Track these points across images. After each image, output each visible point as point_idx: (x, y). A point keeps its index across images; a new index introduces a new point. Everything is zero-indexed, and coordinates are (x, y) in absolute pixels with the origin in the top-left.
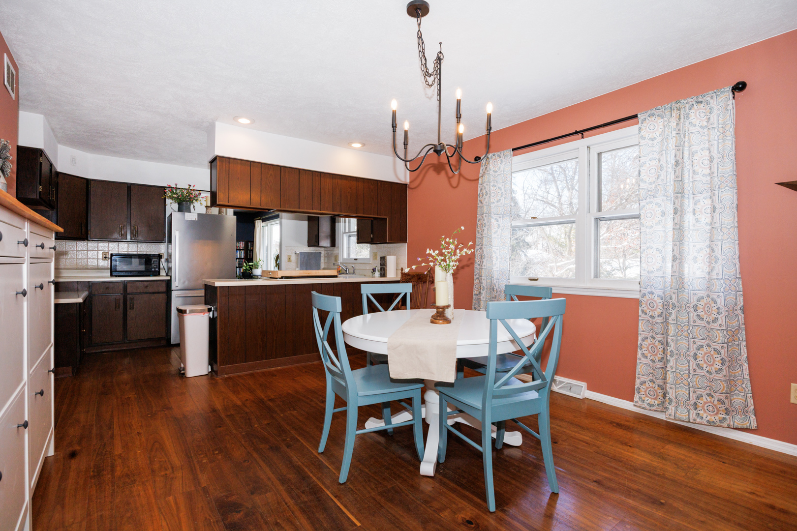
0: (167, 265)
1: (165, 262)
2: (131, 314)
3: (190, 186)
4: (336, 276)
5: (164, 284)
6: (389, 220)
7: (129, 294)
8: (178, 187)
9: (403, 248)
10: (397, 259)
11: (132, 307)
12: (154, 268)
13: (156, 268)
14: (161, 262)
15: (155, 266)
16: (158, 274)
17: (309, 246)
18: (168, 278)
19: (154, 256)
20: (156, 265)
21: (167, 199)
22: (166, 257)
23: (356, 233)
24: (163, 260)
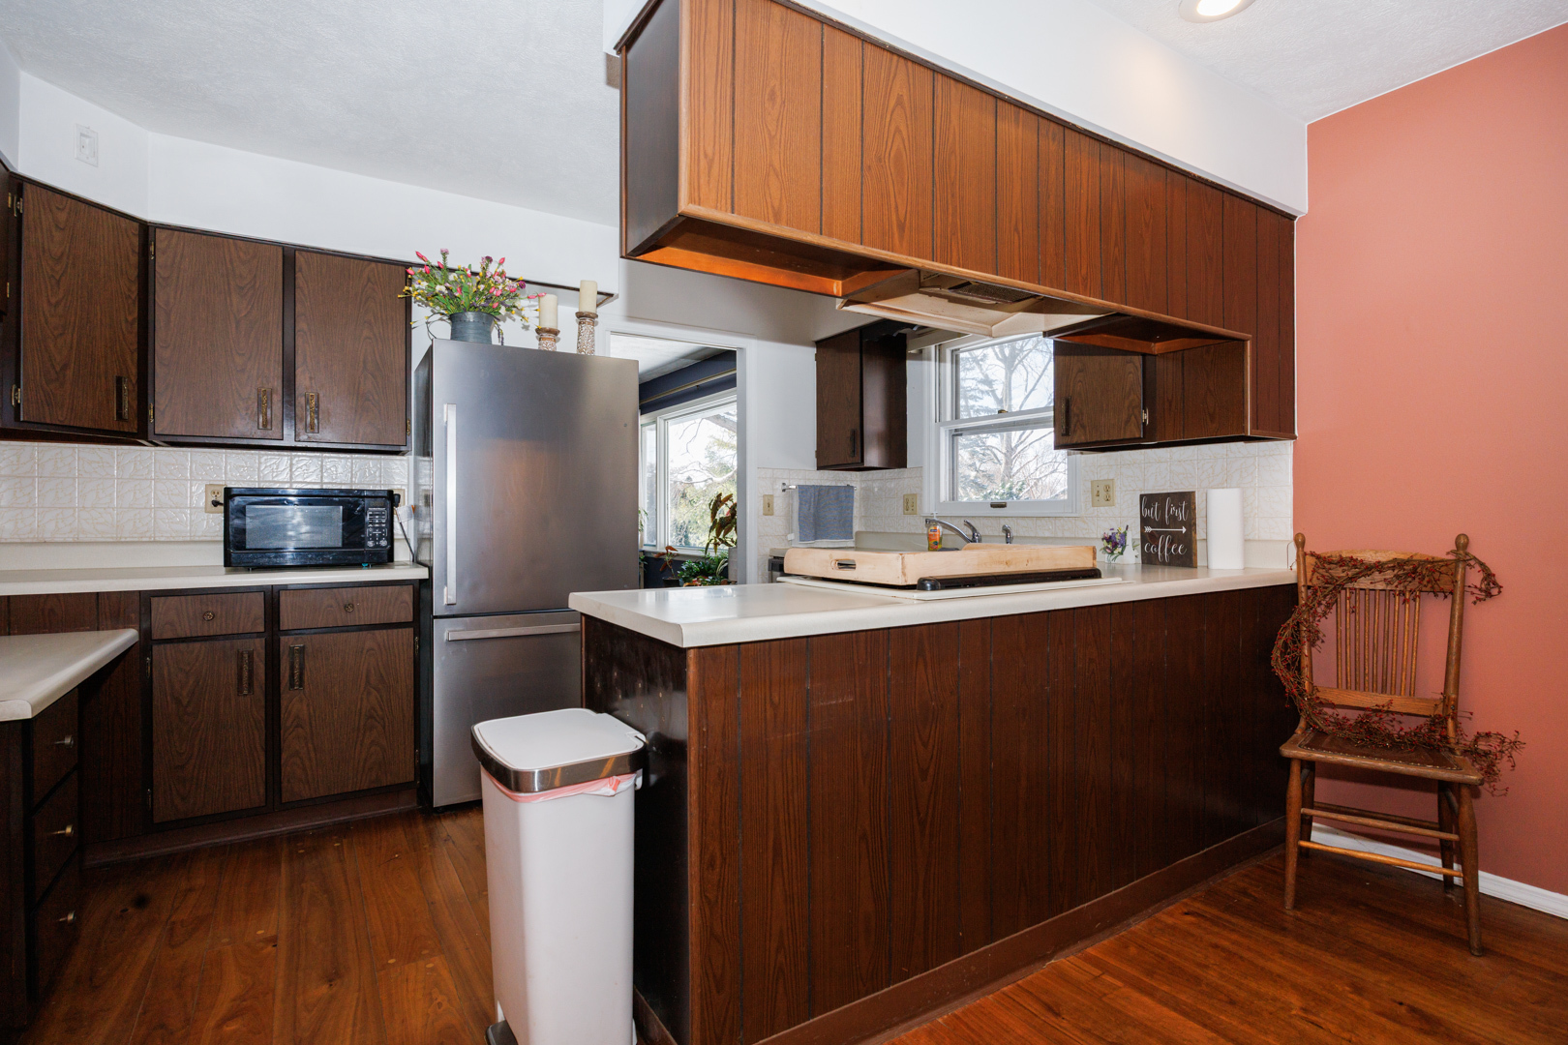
0: (416, 526)
1: (410, 517)
2: (293, 704)
3: (489, 259)
4: (1093, 574)
5: (407, 595)
6: (1252, 344)
7: (287, 632)
8: (450, 264)
9: (1276, 460)
10: (1244, 500)
11: (298, 681)
12: (374, 537)
13: (380, 539)
14: (395, 519)
15: (377, 533)
16: (385, 558)
17: (819, 468)
18: (422, 573)
19: (375, 495)
20: (380, 528)
21: (415, 306)
22: (412, 503)
23: (1051, 414)
24: (402, 512)
